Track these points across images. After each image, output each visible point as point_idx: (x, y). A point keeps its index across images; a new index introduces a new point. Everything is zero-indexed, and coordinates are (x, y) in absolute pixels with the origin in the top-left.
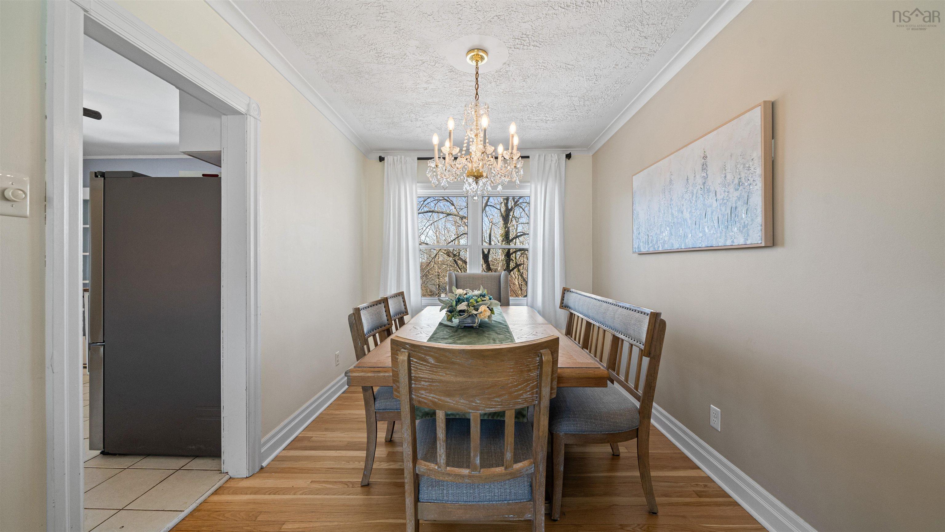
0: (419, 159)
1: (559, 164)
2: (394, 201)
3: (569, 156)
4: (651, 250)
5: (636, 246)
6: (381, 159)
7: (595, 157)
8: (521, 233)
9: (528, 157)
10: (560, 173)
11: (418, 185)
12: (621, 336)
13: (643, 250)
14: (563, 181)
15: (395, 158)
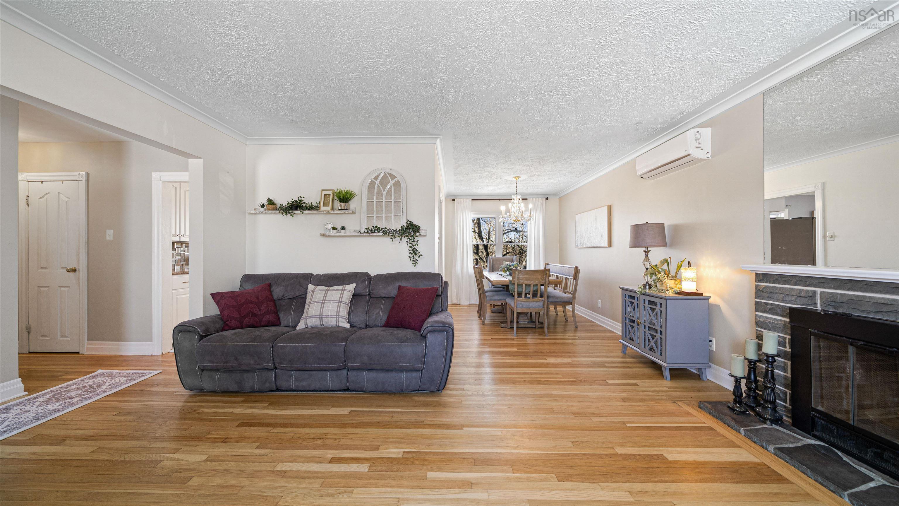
0: (472, 200)
1: (542, 203)
2: (460, 222)
3: (547, 199)
4: (582, 247)
5: (577, 245)
6: (454, 200)
7: (560, 199)
8: (510, 230)
9: (527, 199)
10: (543, 208)
11: (472, 212)
12: (568, 277)
13: (579, 247)
14: (544, 211)
15: (461, 200)
